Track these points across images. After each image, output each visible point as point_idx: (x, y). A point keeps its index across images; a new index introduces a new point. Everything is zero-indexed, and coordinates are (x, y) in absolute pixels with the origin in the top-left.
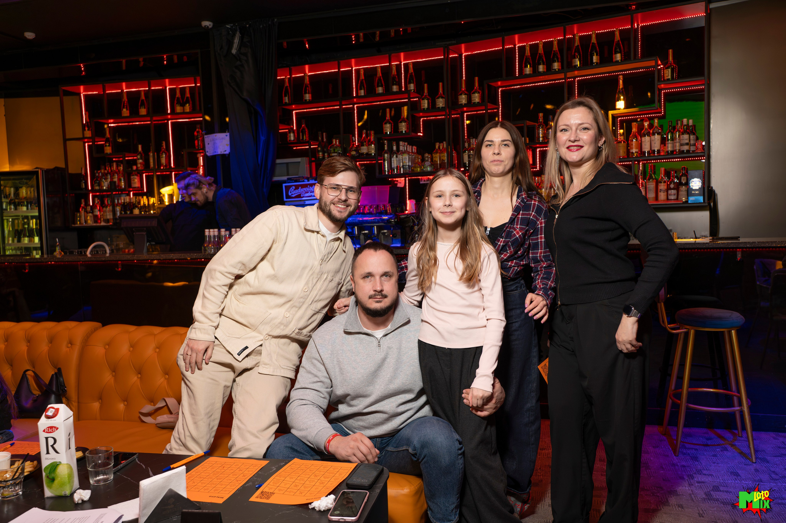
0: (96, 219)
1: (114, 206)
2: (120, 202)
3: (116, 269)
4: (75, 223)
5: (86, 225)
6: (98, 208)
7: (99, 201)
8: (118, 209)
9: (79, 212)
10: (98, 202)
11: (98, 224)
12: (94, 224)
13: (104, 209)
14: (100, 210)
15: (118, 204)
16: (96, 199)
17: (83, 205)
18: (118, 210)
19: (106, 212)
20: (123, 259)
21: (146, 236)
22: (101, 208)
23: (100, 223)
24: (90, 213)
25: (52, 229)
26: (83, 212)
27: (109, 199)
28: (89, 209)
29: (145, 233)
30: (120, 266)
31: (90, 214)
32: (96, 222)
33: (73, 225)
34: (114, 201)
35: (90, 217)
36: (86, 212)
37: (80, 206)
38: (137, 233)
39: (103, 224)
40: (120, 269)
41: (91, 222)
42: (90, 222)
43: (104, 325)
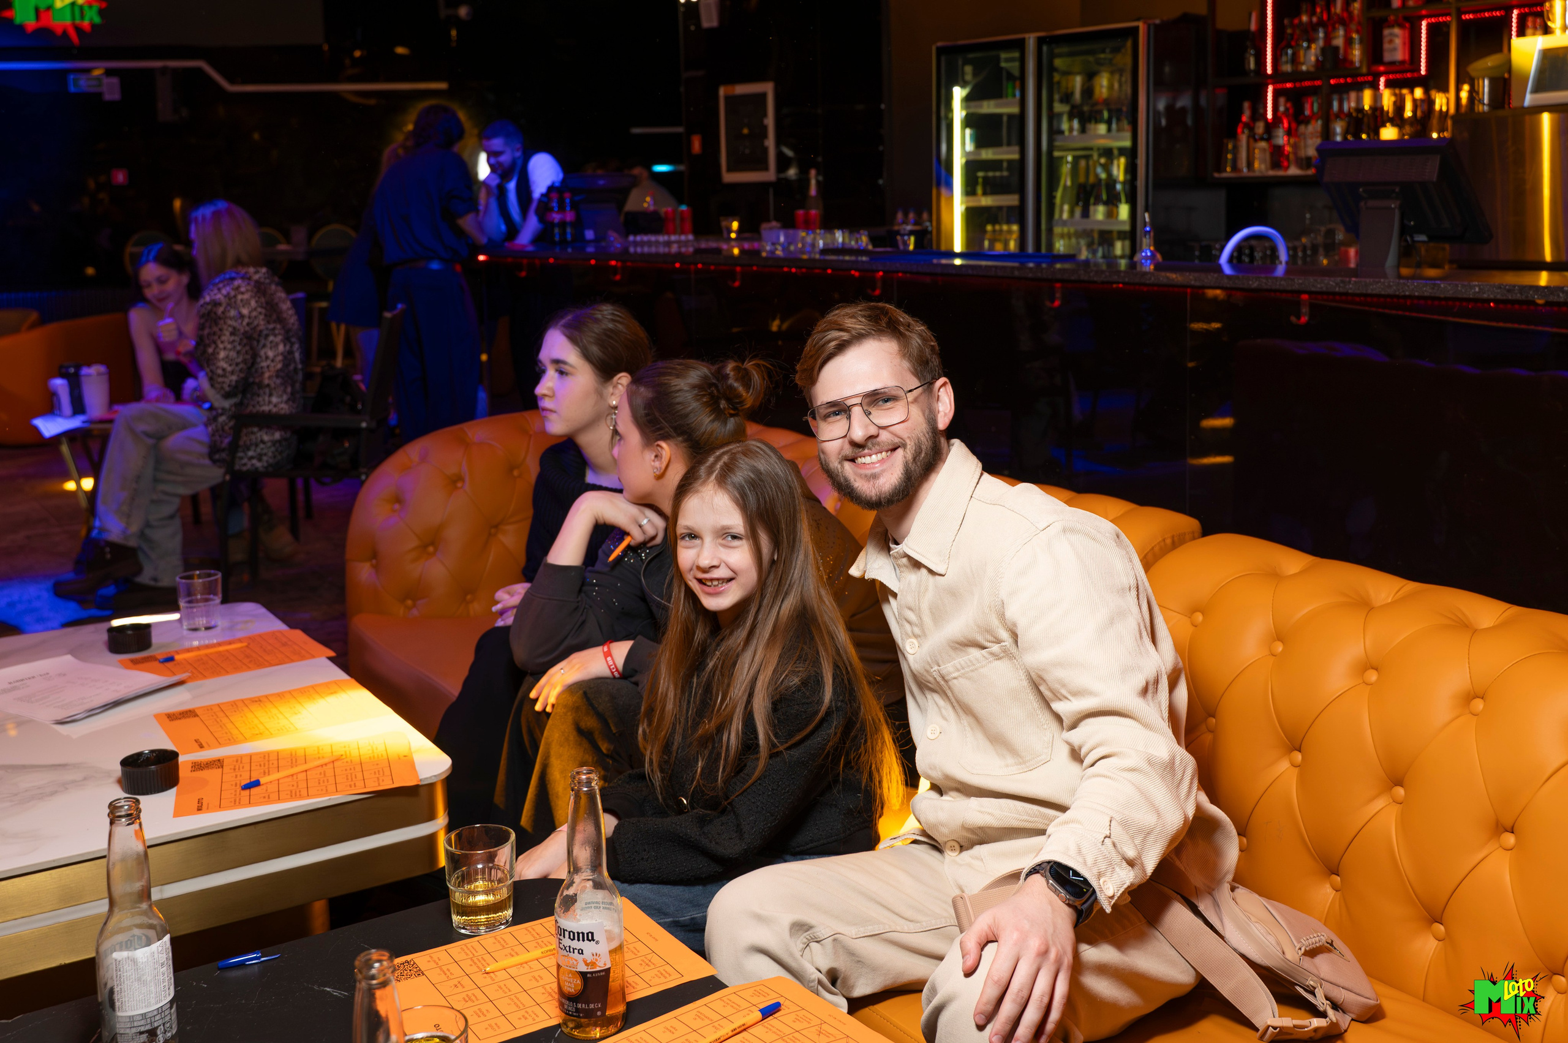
0: (1277, 156)
1: (1327, 118)
2: (1346, 108)
3: (1293, 319)
4: (1220, 168)
5: (1251, 174)
6: (1286, 125)
7: (1289, 105)
8: (1338, 128)
9: (1234, 136)
10: (1287, 109)
11: (1281, 173)
12: (1271, 173)
13: (1302, 128)
14: (1289, 133)
15: (1340, 114)
16: (1282, 100)
17: (1245, 118)
18: (1338, 130)
19: (1305, 139)
20: (1313, 289)
21: (1397, 211)
22: (1294, 125)
23: (1287, 168)
24: (1262, 139)
25: (1162, 181)
26: (1243, 138)
27: (1314, 99)
28: (1260, 128)
29: (1398, 203)
30: (1305, 310)
31: (1263, 144)
32: (1276, 164)
33: (1216, 175)
34: (1330, 105)
35: (1263, 150)
36: (1253, 138)
37: (1239, 120)
38: (1372, 203)
39: (1293, 171)
40: (1305, 319)
41: (1263, 167)
42: (1261, 167)
43: (1208, 529)
